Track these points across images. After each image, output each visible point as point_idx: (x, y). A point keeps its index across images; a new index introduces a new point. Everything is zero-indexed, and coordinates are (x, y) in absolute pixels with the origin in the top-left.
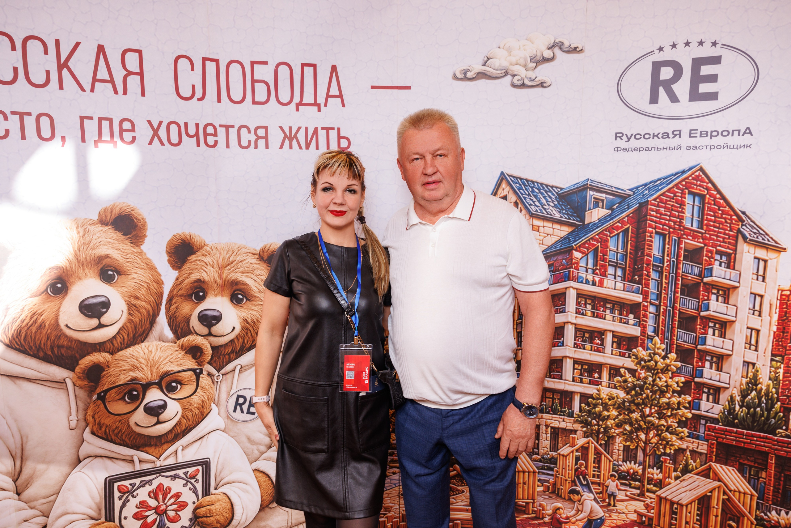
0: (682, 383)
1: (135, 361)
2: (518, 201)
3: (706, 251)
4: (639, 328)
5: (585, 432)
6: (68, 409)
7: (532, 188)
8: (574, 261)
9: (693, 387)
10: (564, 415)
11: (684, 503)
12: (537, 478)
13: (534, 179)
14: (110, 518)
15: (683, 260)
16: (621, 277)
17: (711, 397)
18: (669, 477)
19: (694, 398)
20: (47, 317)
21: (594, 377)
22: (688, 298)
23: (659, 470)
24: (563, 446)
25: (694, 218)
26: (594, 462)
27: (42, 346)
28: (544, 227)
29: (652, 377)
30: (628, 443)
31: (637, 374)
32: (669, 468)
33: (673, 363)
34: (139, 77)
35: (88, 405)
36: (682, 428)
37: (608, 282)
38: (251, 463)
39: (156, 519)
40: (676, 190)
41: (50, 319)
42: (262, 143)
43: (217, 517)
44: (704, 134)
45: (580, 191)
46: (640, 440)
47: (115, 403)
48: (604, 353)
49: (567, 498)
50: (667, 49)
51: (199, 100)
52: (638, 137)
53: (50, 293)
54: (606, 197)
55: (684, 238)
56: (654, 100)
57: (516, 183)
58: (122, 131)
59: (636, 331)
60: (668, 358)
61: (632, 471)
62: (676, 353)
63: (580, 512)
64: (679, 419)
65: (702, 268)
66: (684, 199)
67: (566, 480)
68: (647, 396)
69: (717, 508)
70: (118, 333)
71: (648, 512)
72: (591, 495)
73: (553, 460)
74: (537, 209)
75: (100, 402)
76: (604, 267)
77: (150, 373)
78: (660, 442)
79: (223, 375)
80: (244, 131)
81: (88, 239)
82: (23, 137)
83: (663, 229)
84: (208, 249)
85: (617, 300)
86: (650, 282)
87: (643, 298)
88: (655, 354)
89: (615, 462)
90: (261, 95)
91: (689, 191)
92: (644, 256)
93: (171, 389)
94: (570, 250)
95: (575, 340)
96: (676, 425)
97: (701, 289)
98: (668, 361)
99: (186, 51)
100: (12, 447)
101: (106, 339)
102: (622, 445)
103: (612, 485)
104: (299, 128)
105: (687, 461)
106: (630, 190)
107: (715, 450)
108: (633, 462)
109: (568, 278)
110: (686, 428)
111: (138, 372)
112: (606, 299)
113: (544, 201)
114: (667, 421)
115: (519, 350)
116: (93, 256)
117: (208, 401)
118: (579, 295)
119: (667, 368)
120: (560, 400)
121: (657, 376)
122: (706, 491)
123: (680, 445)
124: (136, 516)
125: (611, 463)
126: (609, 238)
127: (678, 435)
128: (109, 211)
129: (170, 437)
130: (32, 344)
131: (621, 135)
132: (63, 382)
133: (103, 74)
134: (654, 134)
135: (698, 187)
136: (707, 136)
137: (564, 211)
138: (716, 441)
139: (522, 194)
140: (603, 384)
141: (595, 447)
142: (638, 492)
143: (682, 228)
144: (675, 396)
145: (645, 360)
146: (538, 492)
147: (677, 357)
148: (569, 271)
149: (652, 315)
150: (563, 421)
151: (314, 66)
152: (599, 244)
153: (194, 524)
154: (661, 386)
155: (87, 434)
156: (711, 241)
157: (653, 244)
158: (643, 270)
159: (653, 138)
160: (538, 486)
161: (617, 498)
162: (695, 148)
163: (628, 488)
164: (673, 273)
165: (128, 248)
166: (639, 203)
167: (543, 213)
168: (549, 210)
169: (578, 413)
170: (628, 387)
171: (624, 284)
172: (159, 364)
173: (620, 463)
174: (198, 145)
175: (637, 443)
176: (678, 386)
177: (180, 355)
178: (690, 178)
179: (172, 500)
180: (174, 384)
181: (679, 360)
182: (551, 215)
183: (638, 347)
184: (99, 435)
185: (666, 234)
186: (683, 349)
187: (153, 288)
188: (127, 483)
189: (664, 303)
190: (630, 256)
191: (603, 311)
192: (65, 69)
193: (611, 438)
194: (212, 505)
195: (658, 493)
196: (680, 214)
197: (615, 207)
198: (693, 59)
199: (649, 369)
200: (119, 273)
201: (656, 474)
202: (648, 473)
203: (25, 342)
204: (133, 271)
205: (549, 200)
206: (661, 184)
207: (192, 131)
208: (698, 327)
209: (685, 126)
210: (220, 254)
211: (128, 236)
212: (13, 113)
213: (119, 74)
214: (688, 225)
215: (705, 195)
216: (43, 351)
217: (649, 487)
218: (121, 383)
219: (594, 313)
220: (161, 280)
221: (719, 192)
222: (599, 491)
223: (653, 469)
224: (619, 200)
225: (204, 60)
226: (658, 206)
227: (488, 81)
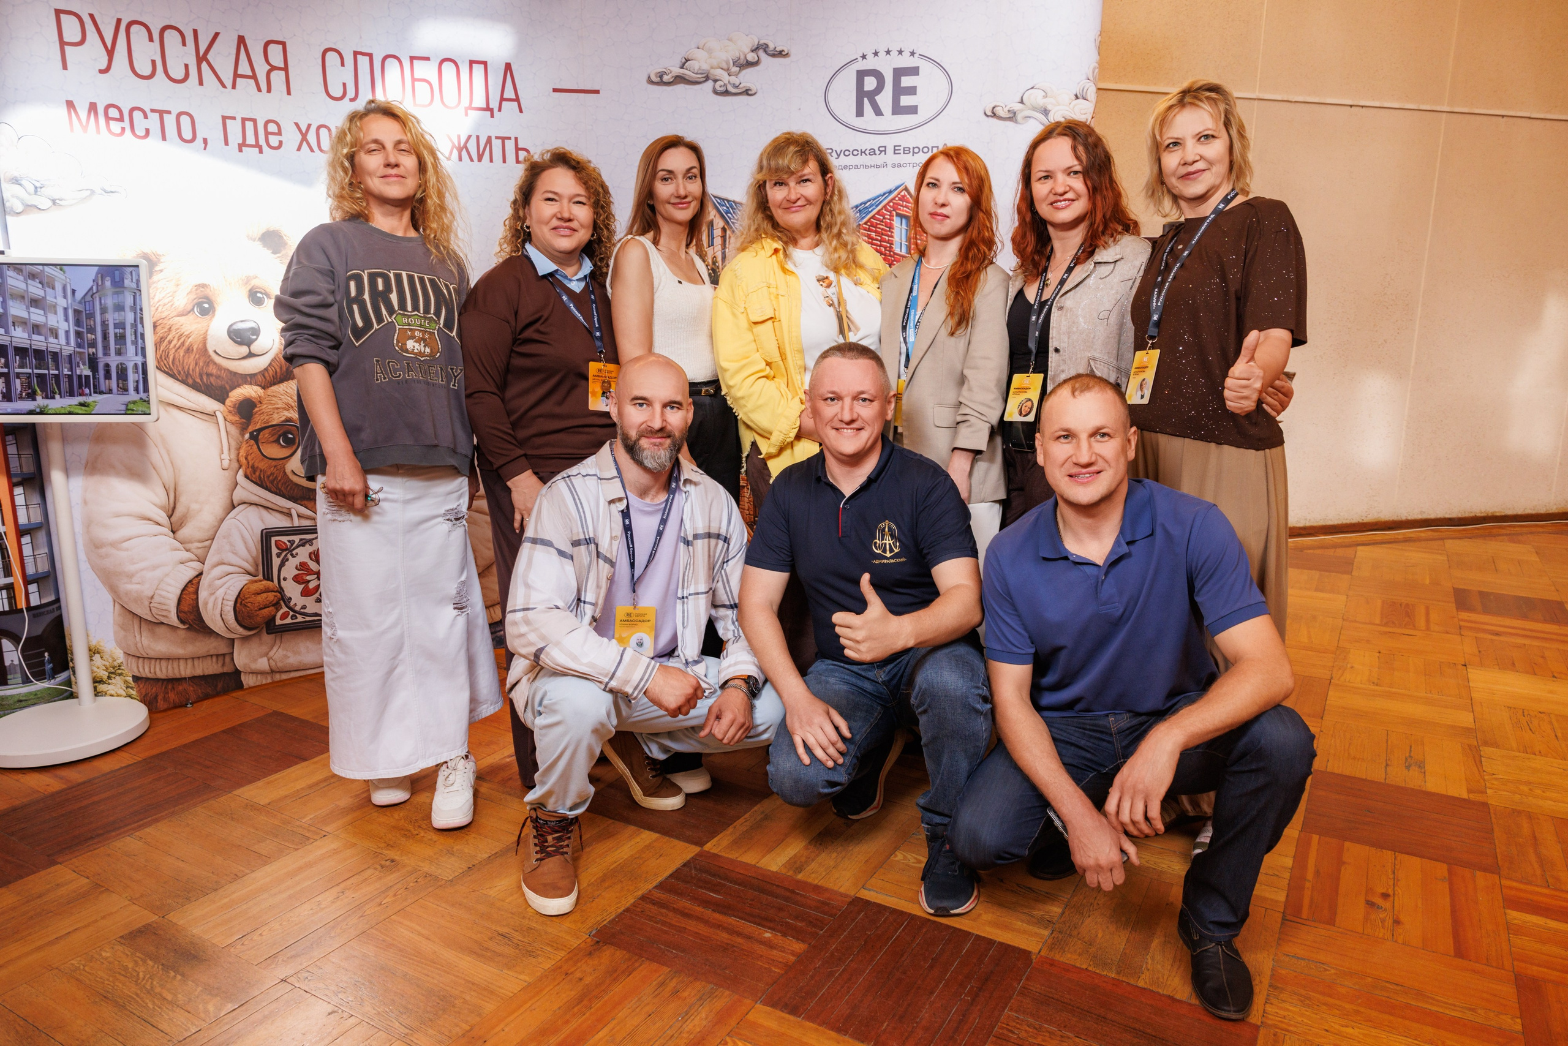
1: (289, 399)
6: (220, 446)
14: (268, 576)
20: (195, 339)
25: (903, 243)
27: (191, 372)
34: (283, 72)
39: (319, 585)
40: (885, 212)
41: (198, 343)
44: (906, 150)
47: (269, 445)
50: (870, 56)
51: (352, 100)
52: (847, 153)
53: (197, 313)
56: (860, 113)
57: (723, 206)
58: (267, 134)
66: (892, 222)
70: (270, 365)
75: (252, 442)
82: (164, 138)
90: (423, 97)
91: (896, 213)
99: (335, 44)
100: (166, 480)
101: (257, 371)
104: (470, 137)
111: (292, 412)
116: (241, 276)
128: (256, 225)
130: (180, 369)
132: (213, 414)
133: (244, 69)
134: (861, 150)
136: (910, 152)
139: (730, 219)
143: (892, 253)
151: (485, 63)
155: (241, 477)
159: (861, 155)
162: (900, 165)
178: (897, 199)
184: (254, 479)
188: (285, 539)
192: (204, 63)
196: (890, 238)
198: (895, 70)
200: (270, 297)
203: (173, 366)
206: (871, 206)
209: (889, 142)
211: (278, 255)
212: (152, 111)
213: (261, 69)
214: (897, 250)
216: (192, 378)
218: (274, 423)
225: (356, 53)
226: (869, 230)
227: (688, 87)
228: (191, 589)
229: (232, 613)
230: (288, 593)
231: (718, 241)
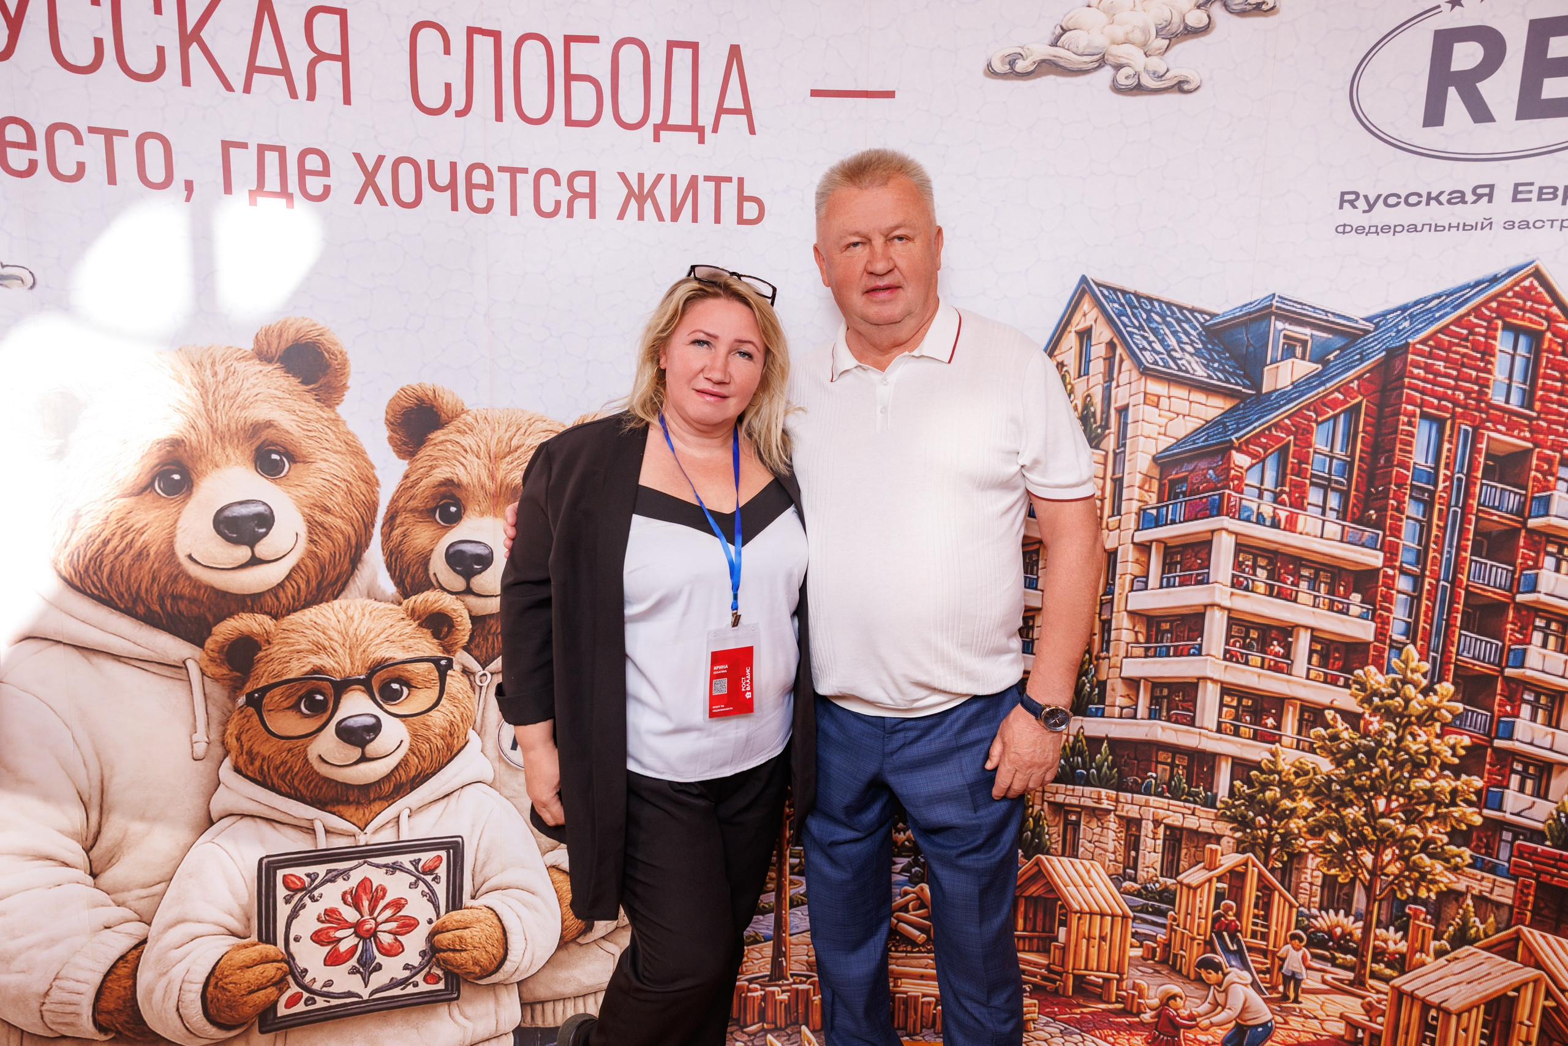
0: (1463, 747)
1: (320, 634)
2: (1116, 341)
3: (1538, 459)
4: (1373, 625)
5: (1239, 842)
6: (191, 720)
7: (1148, 312)
8: (1233, 472)
9: (1488, 759)
10: (1195, 802)
11: (1453, 1008)
12: (1130, 930)
13: (1154, 294)
14: (267, 935)
15: (1483, 478)
16: (1338, 512)
17: (1529, 783)
18: (1422, 951)
19: (1490, 783)
20: (152, 536)
21: (1265, 726)
22: (1489, 563)
23: (1400, 934)
24: (1190, 868)
25: (1514, 385)
26: (1256, 906)
27: (143, 593)
28: (1169, 398)
29: (1396, 732)
30: (1333, 871)
31: (1362, 723)
32: (1424, 931)
33: (1445, 703)
34: (338, 65)
35: (228, 714)
36: (1459, 847)
37: (1307, 521)
38: (543, 854)
39: (357, 946)
40: (1476, 321)
41: (159, 542)
42: (581, 205)
43: (475, 952)
44: (1547, 193)
45: (1252, 321)
46: (1360, 867)
47: (281, 714)
48: (1290, 675)
49: (1192, 976)
51: (460, 114)
52: (1392, 200)
53: (159, 491)
54: (1312, 335)
55: (1488, 429)
56: (1434, 116)
57: (1114, 302)
58: (303, 173)
59: (1364, 631)
60: (1435, 692)
61: (1338, 931)
62: (1453, 683)
63: (1220, 1008)
64: (1452, 826)
65: (1526, 496)
66: (1491, 341)
67: (1193, 939)
68: (1383, 771)
69: (1528, 1026)
70: (289, 577)
71: (1371, 1021)
72: (1246, 974)
73: (1167, 897)
74: (1157, 358)
75: (251, 710)
76: (1300, 488)
77: (348, 661)
78: (1407, 873)
79: (492, 674)
80: (547, 180)
81: (233, 388)
82: (112, 180)
83: (1439, 408)
84: (470, 419)
85: (1326, 560)
86: (1404, 524)
87: (1385, 559)
89: (1301, 909)
90: (583, 108)
91: (1504, 323)
92: (1393, 466)
93: (388, 695)
94: (1224, 450)
95: (1227, 643)
96: (1446, 839)
97: (1522, 544)
98: (1434, 699)
99: (435, 13)
100: (84, 785)
101: (265, 589)
102: (1320, 874)
103: (1294, 958)
104: (660, 177)
105: (1465, 919)
106: (1368, 320)
107: (1531, 898)
108: (1342, 912)
109: (1217, 509)
110: (1468, 846)
111: (325, 656)
112: (1301, 559)
113: (1172, 341)
114: (1424, 830)
115: (1104, 659)
116: (242, 423)
117: (461, 725)
118: (1240, 548)
119: (1432, 714)
120: (1188, 769)
121: (1407, 731)
122: (1507, 987)
123: (1451, 882)
124: (318, 938)
125: (1295, 910)
126: (1314, 425)
127: (1447, 861)
128: (275, 334)
129: (387, 788)
130: (123, 589)
131: (1353, 197)
132: (182, 666)
133: (268, 56)
134: (1429, 194)
135: (1528, 315)
136: (1555, 197)
137: (1216, 365)
138: (1536, 879)
139: (1125, 326)
140: (1285, 740)
141: (1261, 875)
142: (1351, 975)
143: (1483, 405)
144: (1447, 776)
145: (1383, 694)
146: (1130, 958)
147: (1456, 692)
148: (1222, 496)
149: (1405, 596)
150: (1193, 814)
151: (694, 46)
152: (1292, 438)
153: (429, 962)
154: (1416, 752)
155: (226, 771)
156: (1552, 437)
157: (1414, 441)
158: (1388, 498)
159: (1428, 204)
160: (1132, 946)
161: (1303, 986)
162: (1525, 225)
163: (1328, 967)
164: (1456, 505)
165: (310, 409)
166: (1387, 349)
167: (1170, 368)
168: (1183, 362)
169: (1226, 799)
170: (1339, 750)
171: (1344, 526)
172: (366, 643)
173: (1314, 911)
174: (455, 207)
175: (1355, 871)
176: (1454, 755)
177: (409, 629)
178: (1510, 294)
179: (388, 913)
180: (395, 686)
181: (1459, 697)
182: (1187, 372)
183: (1368, 664)
184: (249, 774)
185: (1446, 419)
186: (1471, 673)
187: (358, 492)
188: (301, 872)
189: (1432, 571)
190: (1359, 466)
191: (1293, 584)
192: (195, 45)
193: (1296, 858)
194: (465, 928)
195: (1396, 982)
196: (1481, 375)
197: (1331, 357)
198: (1534, 24)
199: (1389, 714)
200: (293, 459)
201: (1393, 941)
202: (1376, 938)
203: (110, 584)
204: (320, 455)
205: (1185, 339)
206: (1440, 307)
207: (443, 178)
208: (1509, 626)
209: (1504, 176)
210: (493, 430)
211: (311, 386)
212: (92, 130)
213: (299, 57)
214: (1498, 399)
215: (1543, 333)
216: (144, 604)
217: (1376, 967)
218: (292, 676)
219: (1272, 587)
220: (374, 477)
222: (1263, 967)
223: (1387, 930)
224: (1340, 342)
225: (471, 31)
226: (1431, 355)
227: (1062, 80)
228: (123, 971)
229: (199, 1003)
230: (301, 962)
231: (1097, 367)
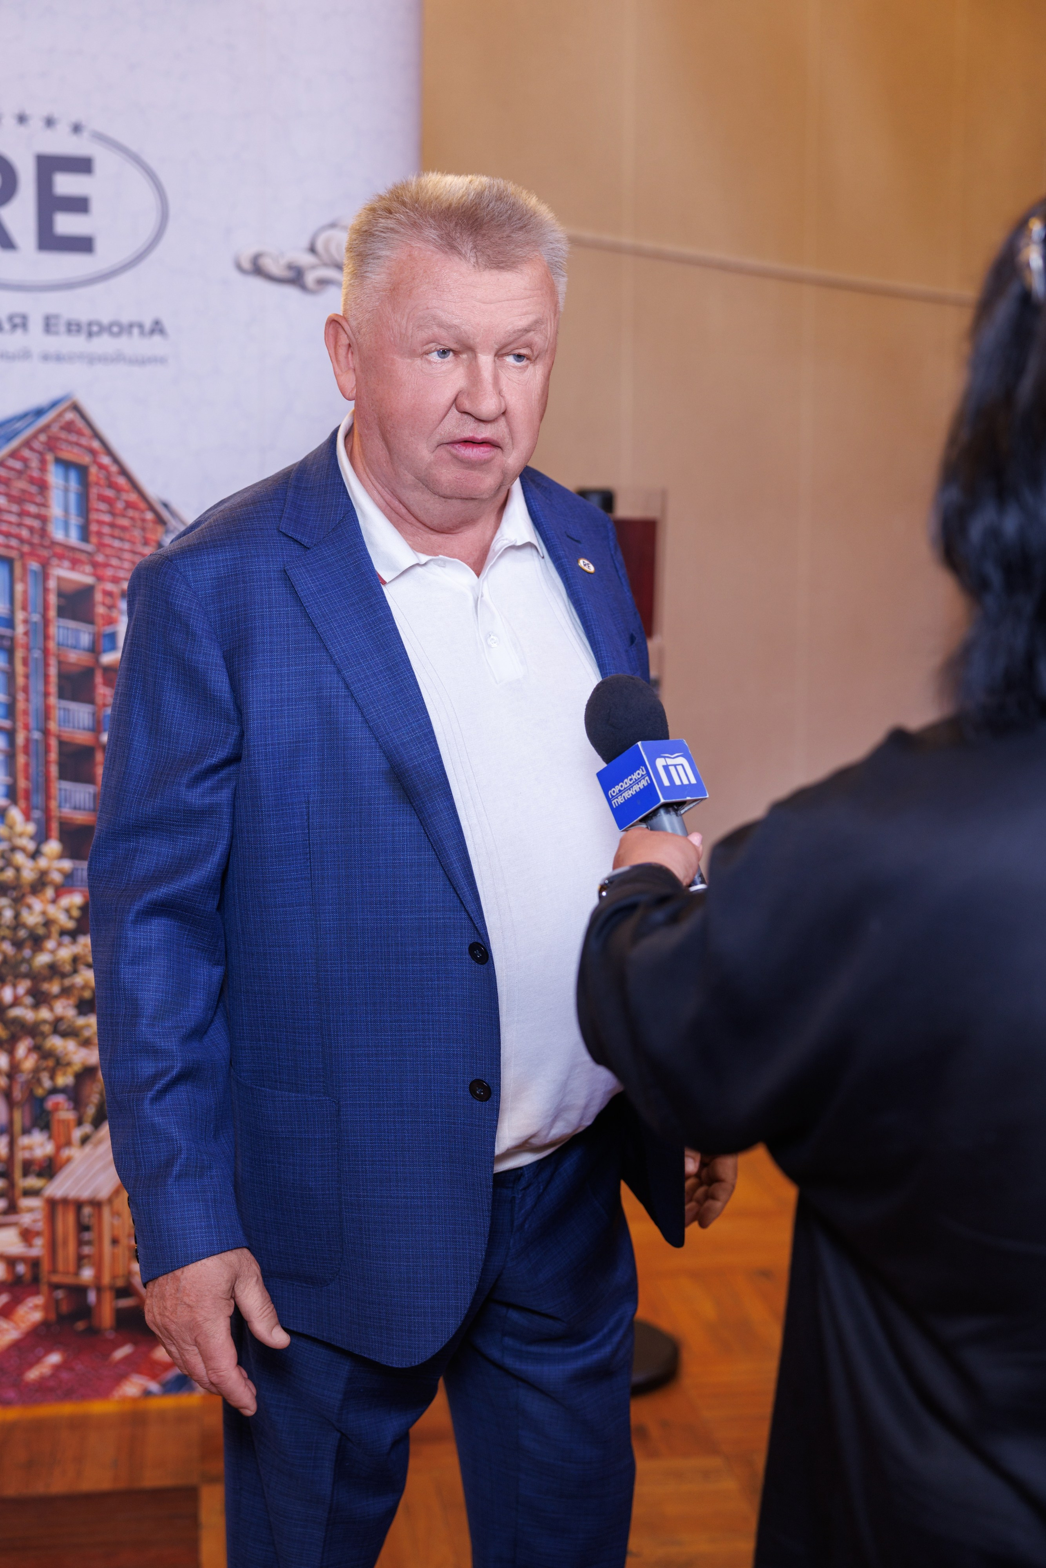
0: (76, 908)
3: (101, 594)
11: (103, 1198)
15: (57, 618)
18: (67, 1145)
22: (74, 706)
23: (45, 1134)
25: (70, 519)
29: (12, 908)
32: (67, 1123)
33: (54, 864)
36: (85, 1017)
40: (29, 454)
44: (73, 327)
55: (55, 566)
60: (43, 855)
62: (59, 841)
64: (78, 997)
65: (95, 632)
66: (44, 475)
78: (42, 1064)
83: (7, 546)
88: (14, 849)
91: (54, 456)
96: (73, 1013)
97: (99, 683)
98: (43, 863)
119: (43, 879)
121: (23, 905)
123: (84, 1058)
127: (77, 1036)
135: (73, 449)
136: (81, 332)
143: (46, 542)
144: (66, 944)
147: (62, 849)
154: (34, 926)
156: (111, 571)
162: (59, 358)
176: (69, 918)
178: (56, 427)
181: (66, 854)
185: (16, 559)
186: (74, 827)
189: (22, 723)
195: (47, 1192)
196: (40, 510)
198: (39, 158)
201: (39, 1146)
202: (22, 1149)
209: (34, 308)
214: (58, 535)
215: (88, 467)
217: (26, 1182)
221: (116, 460)
223: (31, 1135)
